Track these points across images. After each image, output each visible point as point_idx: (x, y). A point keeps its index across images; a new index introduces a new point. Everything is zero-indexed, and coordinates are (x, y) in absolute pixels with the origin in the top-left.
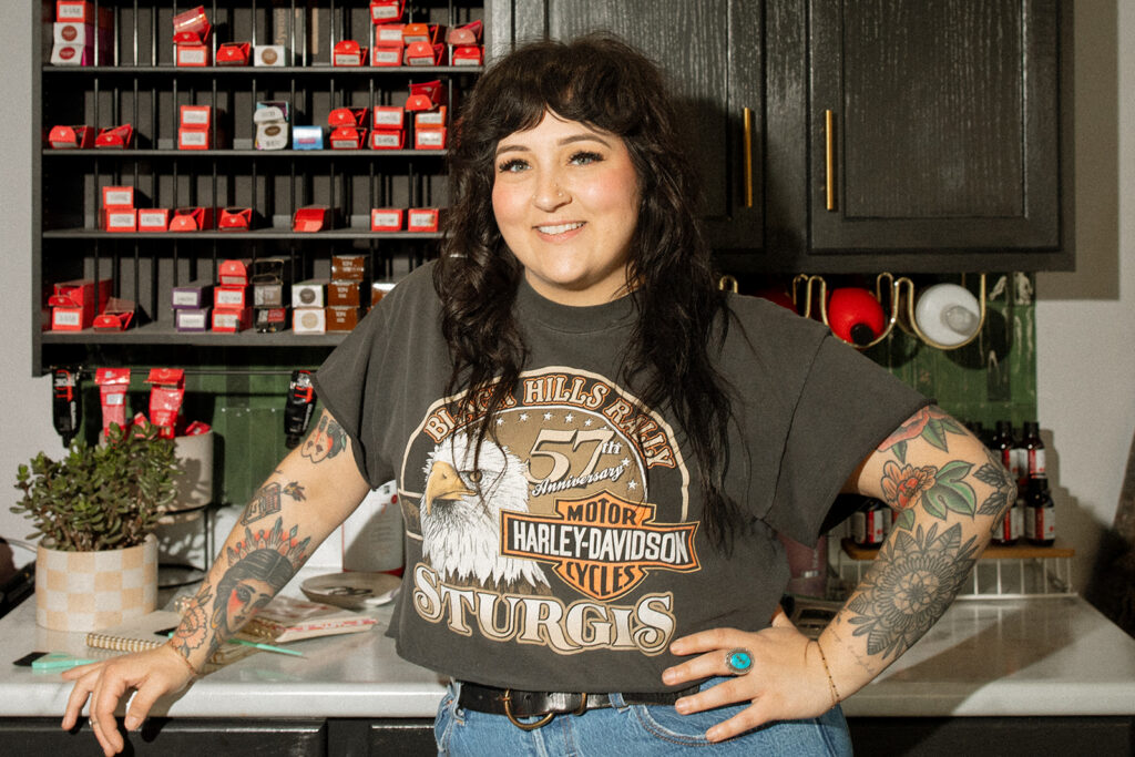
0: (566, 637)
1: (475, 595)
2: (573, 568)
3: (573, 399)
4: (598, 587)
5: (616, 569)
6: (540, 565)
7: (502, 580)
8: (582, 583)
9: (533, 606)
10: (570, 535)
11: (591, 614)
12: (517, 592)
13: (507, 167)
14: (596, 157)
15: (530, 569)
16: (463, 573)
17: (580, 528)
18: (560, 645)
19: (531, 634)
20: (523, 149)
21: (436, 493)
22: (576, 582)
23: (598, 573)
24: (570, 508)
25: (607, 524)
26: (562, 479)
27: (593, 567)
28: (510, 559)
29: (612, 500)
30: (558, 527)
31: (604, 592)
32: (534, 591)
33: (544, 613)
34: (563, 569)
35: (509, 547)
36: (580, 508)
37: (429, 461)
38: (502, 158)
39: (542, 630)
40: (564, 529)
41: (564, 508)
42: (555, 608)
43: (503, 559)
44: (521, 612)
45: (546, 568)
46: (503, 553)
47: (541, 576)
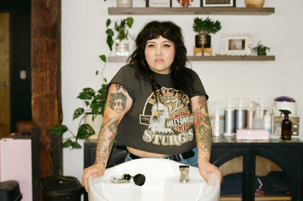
0: (178, 141)
1: (162, 136)
2: (178, 127)
3: (168, 94)
4: (183, 130)
5: (186, 125)
6: (171, 129)
7: (166, 133)
8: (180, 130)
9: (171, 137)
10: (176, 121)
11: (183, 136)
12: (168, 135)
13: (150, 46)
14: (169, 46)
15: (170, 130)
16: (160, 132)
17: (178, 119)
18: (178, 144)
19: (171, 143)
20: (154, 43)
21: (154, 115)
22: (179, 130)
23: (183, 127)
24: (175, 116)
25: (183, 116)
26: (172, 111)
27: (182, 126)
28: (166, 128)
29: (183, 112)
30: (173, 120)
31: (185, 130)
32: (171, 135)
33: (173, 138)
34: (176, 128)
35: (166, 126)
36: (177, 115)
37: (152, 109)
38: (149, 44)
39: (174, 142)
40: (175, 120)
41: (174, 116)
42: (175, 137)
43: (165, 129)
44: (169, 139)
45: (172, 129)
46: (165, 127)
47: (172, 131)
